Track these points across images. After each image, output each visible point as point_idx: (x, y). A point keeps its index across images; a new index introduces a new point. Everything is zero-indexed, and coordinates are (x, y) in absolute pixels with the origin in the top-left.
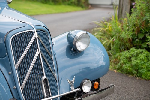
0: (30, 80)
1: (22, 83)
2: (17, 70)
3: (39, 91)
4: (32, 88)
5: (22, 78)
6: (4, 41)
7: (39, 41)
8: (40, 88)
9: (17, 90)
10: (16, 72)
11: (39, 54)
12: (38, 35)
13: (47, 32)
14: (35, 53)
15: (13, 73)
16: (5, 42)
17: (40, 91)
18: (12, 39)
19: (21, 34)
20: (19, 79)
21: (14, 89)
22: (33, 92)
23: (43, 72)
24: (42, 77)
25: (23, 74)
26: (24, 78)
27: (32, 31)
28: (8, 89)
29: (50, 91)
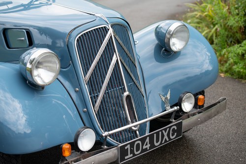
0: (106, 98)
1: (96, 102)
2: (87, 84)
3: (120, 114)
4: (109, 109)
5: (94, 96)
6: (67, 43)
7: (116, 40)
8: (121, 109)
9: (88, 113)
10: (86, 89)
11: (117, 60)
12: (114, 31)
13: (127, 27)
14: (112, 60)
15: (81, 89)
16: (67, 46)
17: (121, 112)
18: (78, 40)
19: (89, 32)
20: (91, 97)
21: (84, 112)
22: (111, 115)
23: (124, 86)
24: (123, 94)
25: (96, 90)
26: (97, 96)
27: (105, 27)
28: (76, 112)
29: (135, 112)
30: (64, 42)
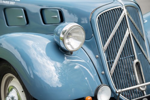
0: (120, 64)
1: (111, 67)
2: (105, 52)
3: (131, 77)
4: (122, 73)
5: (110, 62)
6: (90, 20)
7: (129, 19)
8: (132, 73)
9: (105, 75)
10: (104, 56)
11: (129, 34)
12: (128, 11)
13: (138, 8)
14: (125, 33)
15: (100, 56)
16: (91, 22)
17: (132, 76)
18: (99, 18)
19: (108, 11)
20: (108, 63)
21: (102, 74)
22: (123, 78)
23: (135, 55)
24: (133, 61)
25: (112, 57)
26: (113, 62)
27: (120, 8)
28: (96, 74)
29: (143, 76)
30: (88, 20)
